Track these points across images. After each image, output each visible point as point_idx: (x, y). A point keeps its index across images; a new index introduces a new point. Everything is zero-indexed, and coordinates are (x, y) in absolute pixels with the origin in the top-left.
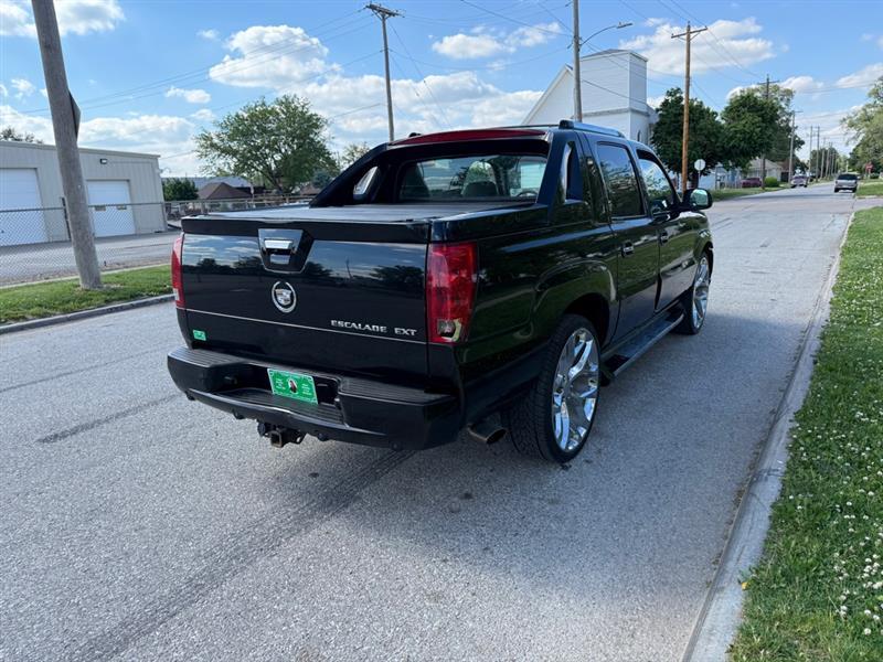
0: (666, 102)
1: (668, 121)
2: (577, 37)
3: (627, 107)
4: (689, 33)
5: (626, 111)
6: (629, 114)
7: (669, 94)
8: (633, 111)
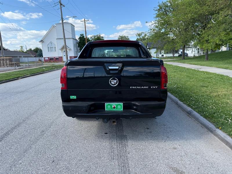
0: (80, 37)
1: (82, 42)
2: (62, 18)
3: (71, 37)
4: (85, 21)
5: (71, 38)
6: (72, 39)
7: (81, 35)
8: (73, 39)
